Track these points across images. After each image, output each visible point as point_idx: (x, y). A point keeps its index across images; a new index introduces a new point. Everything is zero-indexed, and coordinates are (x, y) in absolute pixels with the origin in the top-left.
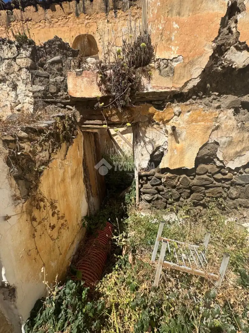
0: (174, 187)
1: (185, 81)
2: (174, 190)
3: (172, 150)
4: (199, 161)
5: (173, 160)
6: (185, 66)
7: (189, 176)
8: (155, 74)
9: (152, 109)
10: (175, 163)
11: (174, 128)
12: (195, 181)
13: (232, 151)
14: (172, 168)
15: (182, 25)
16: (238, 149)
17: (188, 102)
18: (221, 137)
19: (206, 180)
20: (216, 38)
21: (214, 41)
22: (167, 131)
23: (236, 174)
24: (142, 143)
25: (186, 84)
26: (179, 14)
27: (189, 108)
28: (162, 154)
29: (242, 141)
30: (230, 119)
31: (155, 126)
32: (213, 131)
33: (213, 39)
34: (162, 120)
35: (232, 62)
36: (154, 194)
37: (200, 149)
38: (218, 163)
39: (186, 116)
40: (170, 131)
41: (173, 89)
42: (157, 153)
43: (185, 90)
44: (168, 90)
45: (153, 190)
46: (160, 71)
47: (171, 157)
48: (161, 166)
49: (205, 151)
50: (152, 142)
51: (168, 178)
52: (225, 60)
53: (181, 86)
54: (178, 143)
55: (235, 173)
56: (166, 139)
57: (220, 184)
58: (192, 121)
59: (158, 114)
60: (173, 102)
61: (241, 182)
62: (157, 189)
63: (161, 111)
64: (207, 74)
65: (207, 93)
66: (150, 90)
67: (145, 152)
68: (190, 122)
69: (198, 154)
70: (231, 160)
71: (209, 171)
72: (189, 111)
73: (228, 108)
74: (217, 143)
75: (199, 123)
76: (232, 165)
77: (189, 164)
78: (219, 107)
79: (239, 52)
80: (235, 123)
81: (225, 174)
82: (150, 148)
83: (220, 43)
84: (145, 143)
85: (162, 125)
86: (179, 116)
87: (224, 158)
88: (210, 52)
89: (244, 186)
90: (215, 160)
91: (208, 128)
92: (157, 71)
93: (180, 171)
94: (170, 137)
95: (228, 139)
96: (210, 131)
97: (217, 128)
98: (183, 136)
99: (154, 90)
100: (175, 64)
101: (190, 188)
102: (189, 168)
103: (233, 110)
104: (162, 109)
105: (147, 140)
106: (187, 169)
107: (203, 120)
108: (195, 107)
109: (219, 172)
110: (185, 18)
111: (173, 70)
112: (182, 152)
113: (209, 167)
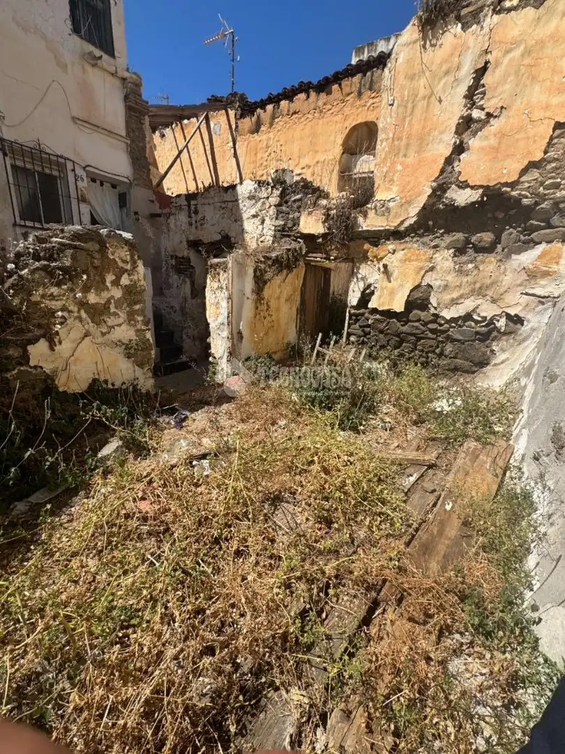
0: (381, 332)
1: (402, 219)
2: (381, 336)
3: (382, 289)
4: (410, 305)
5: (382, 300)
6: (402, 205)
7: (400, 321)
8: (371, 214)
9: (367, 246)
10: (383, 304)
11: (385, 266)
12: (405, 329)
13: (447, 297)
14: (380, 309)
16: (455, 295)
17: (403, 241)
18: (436, 280)
19: (417, 328)
20: (438, 177)
21: (434, 181)
22: (379, 269)
23: (454, 327)
24: (355, 280)
25: (402, 222)
26: (405, 156)
27: (403, 247)
28: (373, 293)
29: (460, 286)
30: (447, 260)
31: (369, 263)
32: (427, 272)
33: (433, 179)
34: (376, 257)
35: (452, 200)
36: (360, 337)
37: (411, 291)
38: (432, 311)
39: (400, 255)
40: (382, 269)
41: (387, 228)
42: (368, 291)
43: (402, 228)
44: (382, 228)
45: (360, 332)
46: (376, 211)
47: (380, 297)
48: (371, 305)
49: (417, 295)
50: (363, 279)
51: (376, 320)
52: (447, 198)
53: (396, 224)
54: (390, 282)
55: (453, 325)
56: (378, 277)
57: (434, 336)
58: (405, 261)
59: (372, 251)
60: (388, 239)
61: (461, 338)
62: (363, 331)
63: (375, 248)
64: (426, 212)
66: (366, 228)
67: (356, 289)
68: (404, 261)
69: (408, 296)
70: (446, 308)
71: (422, 318)
72: (403, 250)
73: (448, 248)
74: (429, 286)
75: (412, 263)
76: (447, 314)
77: (399, 307)
78: (436, 247)
79: (461, 190)
80: (452, 265)
81: (441, 325)
82: (362, 285)
83: (440, 182)
84: (357, 278)
85: (376, 262)
86: (393, 254)
87: (439, 304)
88: (429, 191)
89: (463, 343)
90: (430, 306)
91: (421, 269)
92: (374, 212)
93: (389, 314)
94: (382, 275)
95: (443, 283)
96: (423, 272)
97: (432, 269)
98: (395, 275)
99: (369, 228)
100: (391, 204)
101: (398, 335)
102: (398, 311)
103: (452, 251)
104: (377, 246)
105: (360, 276)
106: (395, 312)
107: (417, 260)
108: (409, 245)
109: (434, 321)
111: (388, 210)
112: (392, 293)
113: (423, 315)
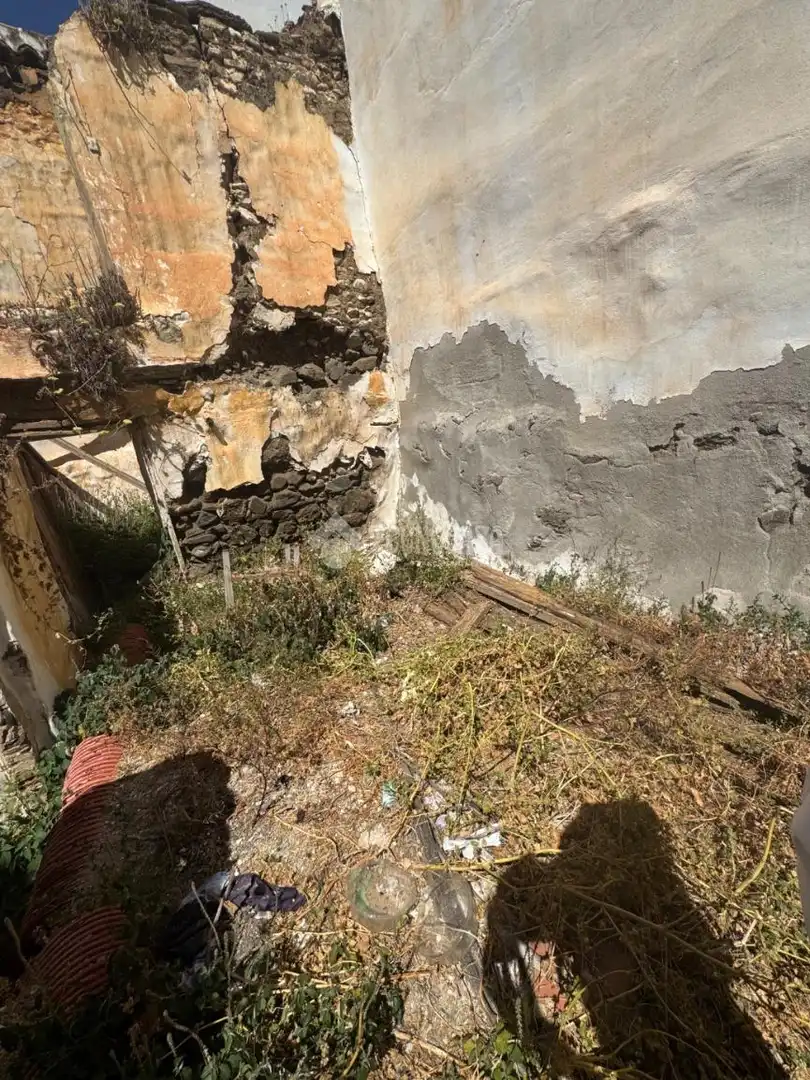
0: (243, 521)
1: (205, 348)
2: (245, 527)
3: (219, 457)
4: (268, 468)
5: (225, 474)
6: (197, 327)
7: (262, 497)
8: (150, 338)
9: (161, 394)
10: (230, 480)
11: (209, 422)
12: (274, 503)
13: (309, 446)
14: (229, 488)
15: (174, 266)
16: (316, 441)
17: (221, 379)
18: (288, 427)
19: (289, 496)
20: (233, 290)
21: (230, 294)
22: (199, 427)
23: (327, 480)
24: (160, 454)
25: (208, 352)
26: (163, 247)
27: (225, 388)
28: (203, 468)
29: (316, 430)
30: (290, 400)
31: (176, 421)
32: (272, 419)
33: (228, 292)
34: (185, 409)
35: (264, 323)
36: (210, 543)
37: (264, 449)
38: (298, 467)
39: (224, 401)
40: (205, 427)
41: (188, 361)
42: (193, 467)
43: (211, 361)
44: (181, 363)
45: (208, 535)
46: (158, 334)
47: (220, 470)
48: (209, 487)
49: (272, 453)
50: (178, 449)
51: (227, 507)
52: (256, 320)
53: (200, 355)
54: (226, 444)
55: (326, 477)
56: (203, 441)
57: (311, 499)
58: (236, 408)
59: (173, 402)
60: (194, 379)
61: (338, 489)
62: (213, 531)
63: (179, 396)
64: (235, 337)
65: (247, 364)
66: (149, 364)
67: (170, 469)
68: (234, 409)
69: (262, 457)
70: (313, 459)
71: (290, 482)
72: (226, 393)
73: (283, 384)
74: (283, 437)
75: (248, 410)
76: (317, 466)
77: (255, 476)
78: (269, 385)
79: (270, 312)
80: (298, 405)
81: (313, 482)
82: (177, 460)
83: (240, 297)
84: (165, 452)
85: (188, 419)
86: (212, 401)
87: (303, 457)
88: (230, 310)
89: (344, 495)
90: (292, 463)
91: (264, 416)
92: (153, 334)
93: (244, 491)
94: (208, 437)
95: (298, 430)
96: (268, 420)
97: (277, 414)
98: (230, 431)
99: (157, 364)
100: (180, 324)
101: (269, 516)
102: (256, 482)
103: (289, 388)
104: (180, 392)
105: (168, 446)
106: (253, 485)
107: (252, 405)
108: (233, 385)
109: (304, 481)
110: (176, 256)
111: (179, 333)
112: (237, 459)
113: (287, 476)
